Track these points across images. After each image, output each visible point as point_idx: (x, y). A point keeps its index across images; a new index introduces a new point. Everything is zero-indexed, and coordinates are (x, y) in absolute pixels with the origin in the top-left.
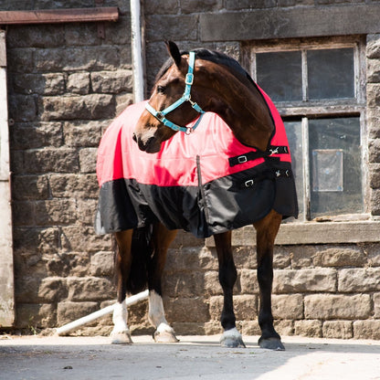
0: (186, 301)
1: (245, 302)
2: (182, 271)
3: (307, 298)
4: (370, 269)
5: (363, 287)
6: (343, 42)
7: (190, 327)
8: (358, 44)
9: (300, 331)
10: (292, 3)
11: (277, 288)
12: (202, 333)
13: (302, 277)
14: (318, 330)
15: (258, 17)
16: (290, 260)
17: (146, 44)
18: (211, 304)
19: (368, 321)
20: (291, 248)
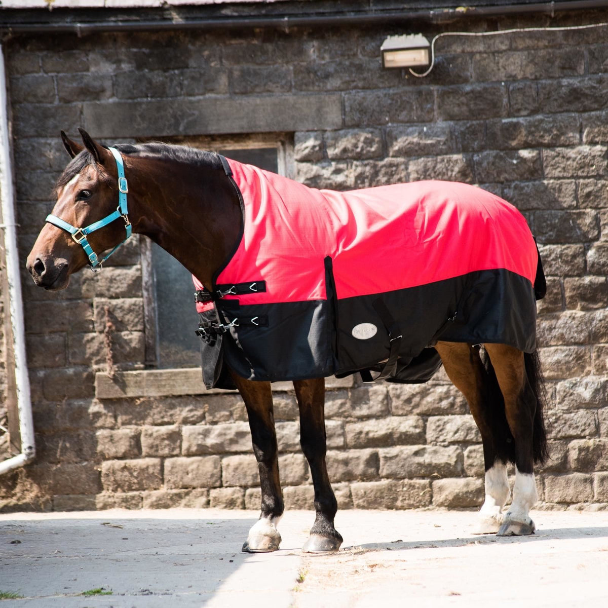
0: (70, 468)
1: (147, 468)
2: (66, 430)
3: (225, 461)
6: (264, 140)
7: (77, 501)
8: (283, 144)
9: (217, 501)
10: (201, 91)
11: (188, 449)
12: (92, 507)
13: (220, 435)
14: (239, 501)
15: (159, 109)
16: (204, 413)
17: (14, 140)
18: (104, 472)
19: (301, 487)
20: (205, 398)
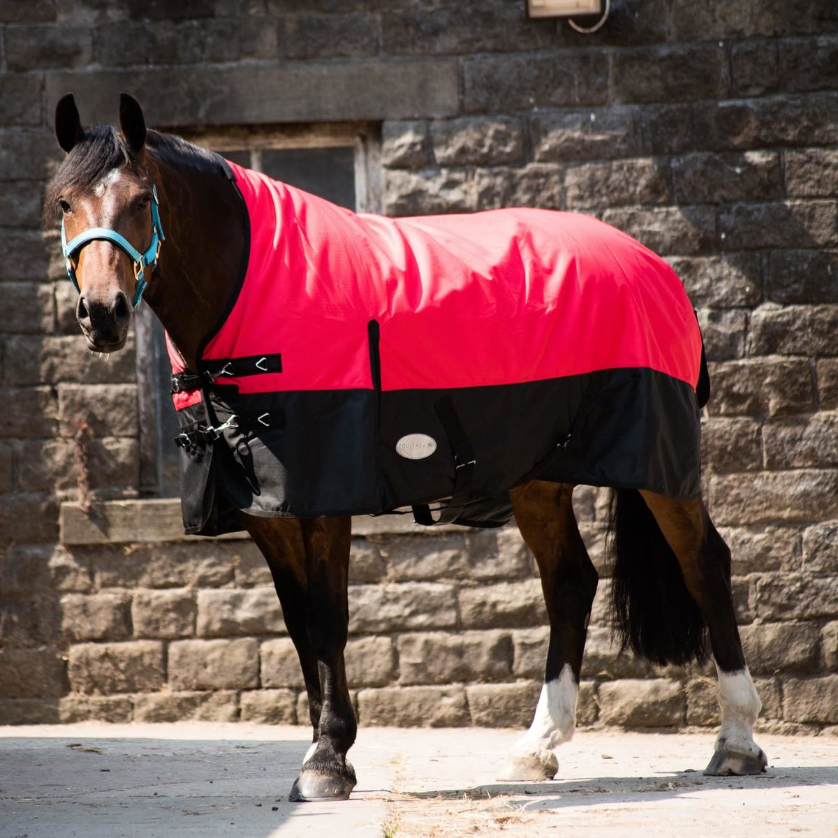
0: (18, 655)
1: (142, 655)
2: (12, 594)
3: (266, 647)
4: (392, 587)
5: (378, 622)
6: (334, 133)
7: (28, 708)
8: (364, 139)
9: (252, 712)
10: (234, 55)
11: (207, 627)
12: (52, 718)
13: (258, 604)
14: (288, 711)
15: (166, 82)
16: (233, 570)
18: (72, 662)
19: (388, 690)
20: (235, 546)
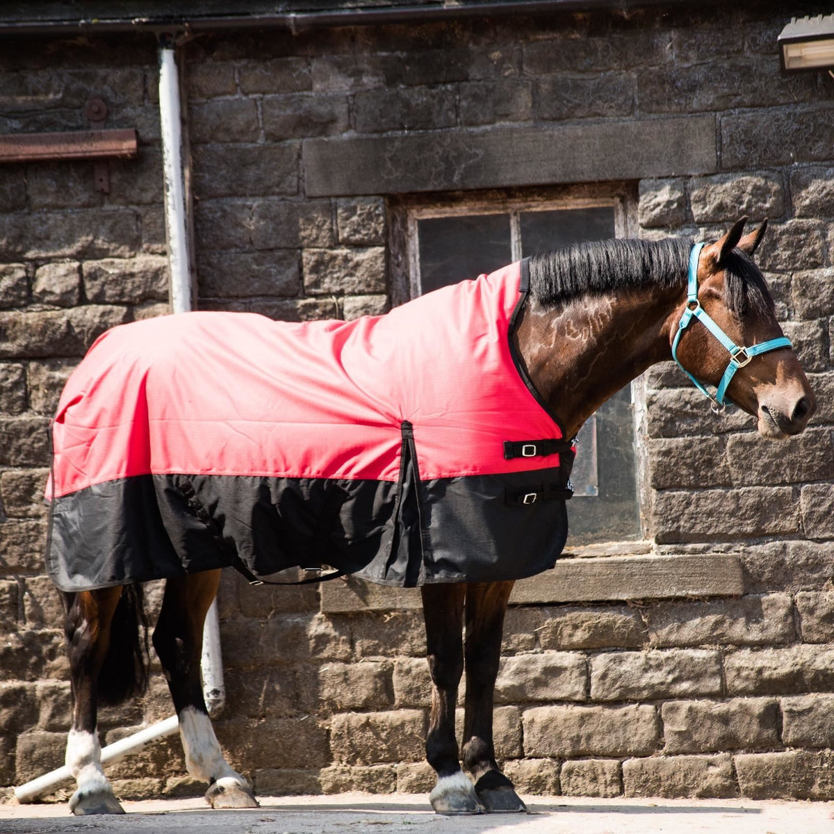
0: (280, 725)
1: (403, 724)
2: (274, 663)
3: (527, 715)
4: (654, 654)
5: (641, 689)
6: (592, 195)
7: (292, 779)
8: (623, 201)
10: (488, 118)
12: (315, 790)
13: (518, 672)
14: (551, 780)
15: (421, 148)
17: (195, 202)
18: (334, 731)
19: (652, 759)
